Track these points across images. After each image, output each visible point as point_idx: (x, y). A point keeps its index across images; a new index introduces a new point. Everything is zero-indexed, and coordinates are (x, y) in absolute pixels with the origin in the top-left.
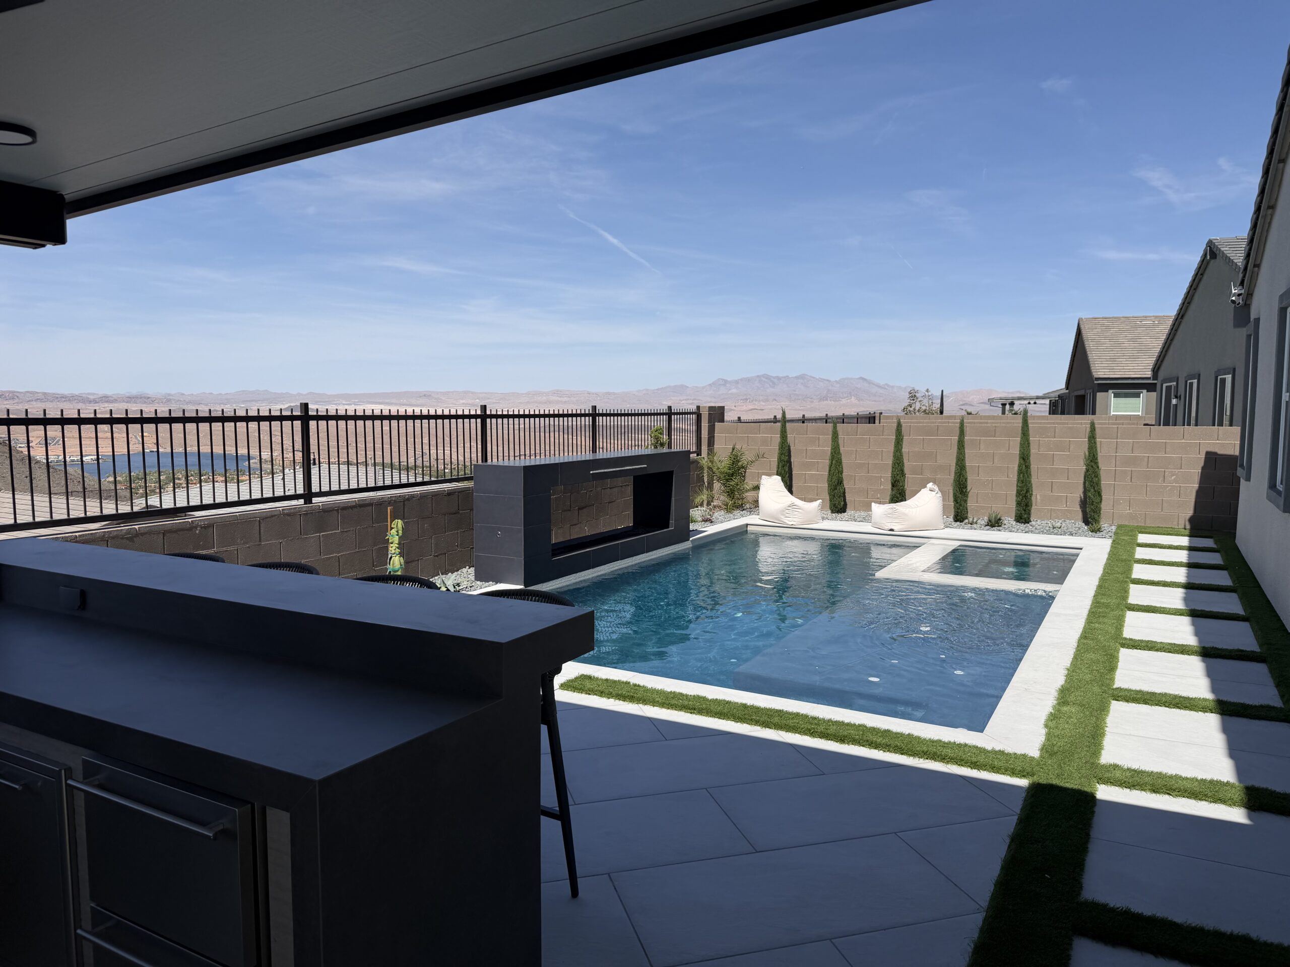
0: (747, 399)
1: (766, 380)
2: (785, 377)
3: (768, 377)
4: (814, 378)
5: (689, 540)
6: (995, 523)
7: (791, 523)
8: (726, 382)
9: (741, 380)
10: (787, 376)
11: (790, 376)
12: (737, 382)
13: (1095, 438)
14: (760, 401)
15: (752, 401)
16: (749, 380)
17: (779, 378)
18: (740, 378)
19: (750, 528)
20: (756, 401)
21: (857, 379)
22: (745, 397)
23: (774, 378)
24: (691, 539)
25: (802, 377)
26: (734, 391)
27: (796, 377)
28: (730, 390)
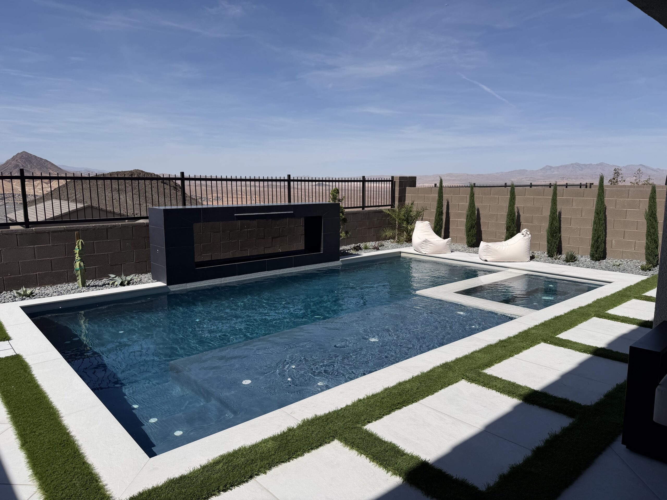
0: (564, 178)
1: (577, 166)
2: (589, 165)
3: (578, 165)
4: (609, 165)
5: (339, 260)
6: (571, 259)
7: (424, 253)
8: (551, 167)
9: (561, 166)
10: (591, 164)
11: (593, 164)
12: (558, 168)
13: (655, 199)
14: (572, 179)
15: (567, 179)
16: (566, 166)
17: (585, 165)
18: (560, 165)
19: (402, 255)
20: (570, 178)
21: (638, 165)
22: (563, 176)
23: (582, 165)
24: (340, 260)
25: (601, 164)
26: (556, 173)
27: (596, 164)
28: (553, 172)
